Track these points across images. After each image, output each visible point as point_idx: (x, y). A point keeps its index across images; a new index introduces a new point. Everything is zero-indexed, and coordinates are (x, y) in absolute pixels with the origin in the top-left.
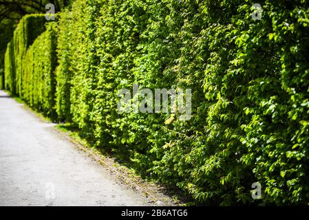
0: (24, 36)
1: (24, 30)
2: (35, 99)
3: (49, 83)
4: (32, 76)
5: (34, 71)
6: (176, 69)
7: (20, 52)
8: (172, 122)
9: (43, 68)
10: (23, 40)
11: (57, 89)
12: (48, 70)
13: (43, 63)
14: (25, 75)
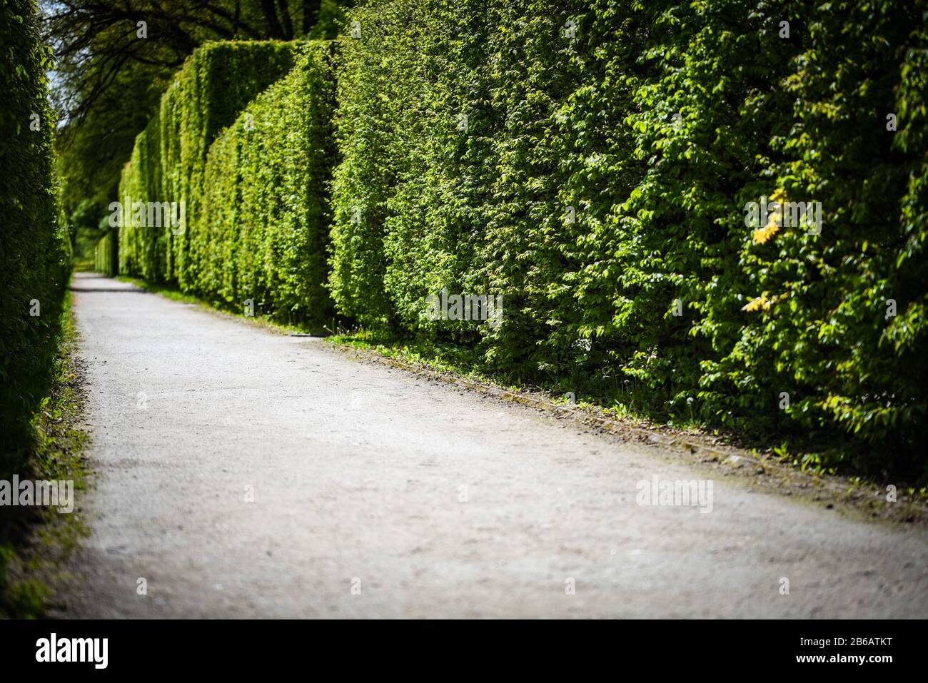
0: (198, 104)
1: (199, 84)
2: (244, 277)
3: (303, 219)
4: (232, 214)
5: (239, 199)
6: (796, 82)
7: (184, 154)
8: (774, 237)
9: (278, 181)
10: (194, 117)
11: (334, 233)
12: (297, 183)
13: (276, 168)
14: (203, 220)
